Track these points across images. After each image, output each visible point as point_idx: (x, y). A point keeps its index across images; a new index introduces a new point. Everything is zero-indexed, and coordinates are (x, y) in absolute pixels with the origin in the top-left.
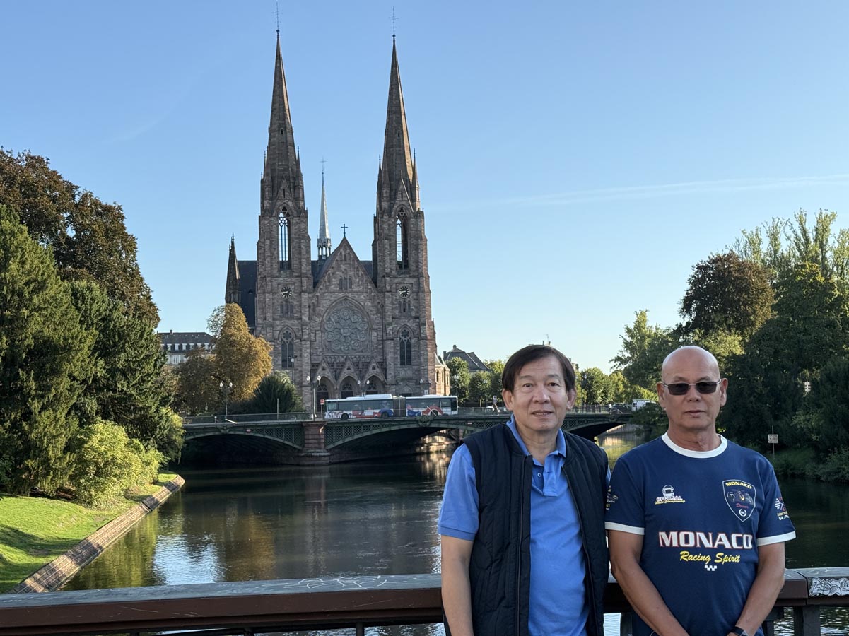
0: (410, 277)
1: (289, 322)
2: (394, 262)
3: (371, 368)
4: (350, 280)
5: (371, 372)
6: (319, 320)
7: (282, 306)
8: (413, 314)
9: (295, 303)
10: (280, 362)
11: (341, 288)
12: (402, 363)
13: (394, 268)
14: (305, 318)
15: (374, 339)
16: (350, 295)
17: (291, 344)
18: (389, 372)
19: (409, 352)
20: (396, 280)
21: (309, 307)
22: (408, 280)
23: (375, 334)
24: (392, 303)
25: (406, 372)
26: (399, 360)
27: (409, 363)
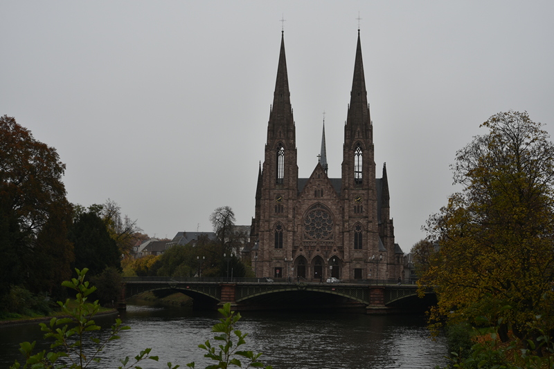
0: (363, 189)
1: (280, 219)
2: (352, 179)
3: (333, 251)
4: (322, 191)
5: (334, 253)
6: (300, 217)
7: (276, 208)
8: (364, 214)
9: (285, 206)
10: (273, 245)
11: (316, 196)
12: (356, 248)
13: (352, 183)
14: (290, 216)
15: (337, 231)
16: (321, 202)
17: (281, 233)
18: (345, 253)
19: (361, 240)
20: (353, 192)
21: (294, 209)
22: (361, 192)
23: (337, 227)
24: (349, 207)
25: (357, 255)
26: (353, 246)
27: (361, 248)
